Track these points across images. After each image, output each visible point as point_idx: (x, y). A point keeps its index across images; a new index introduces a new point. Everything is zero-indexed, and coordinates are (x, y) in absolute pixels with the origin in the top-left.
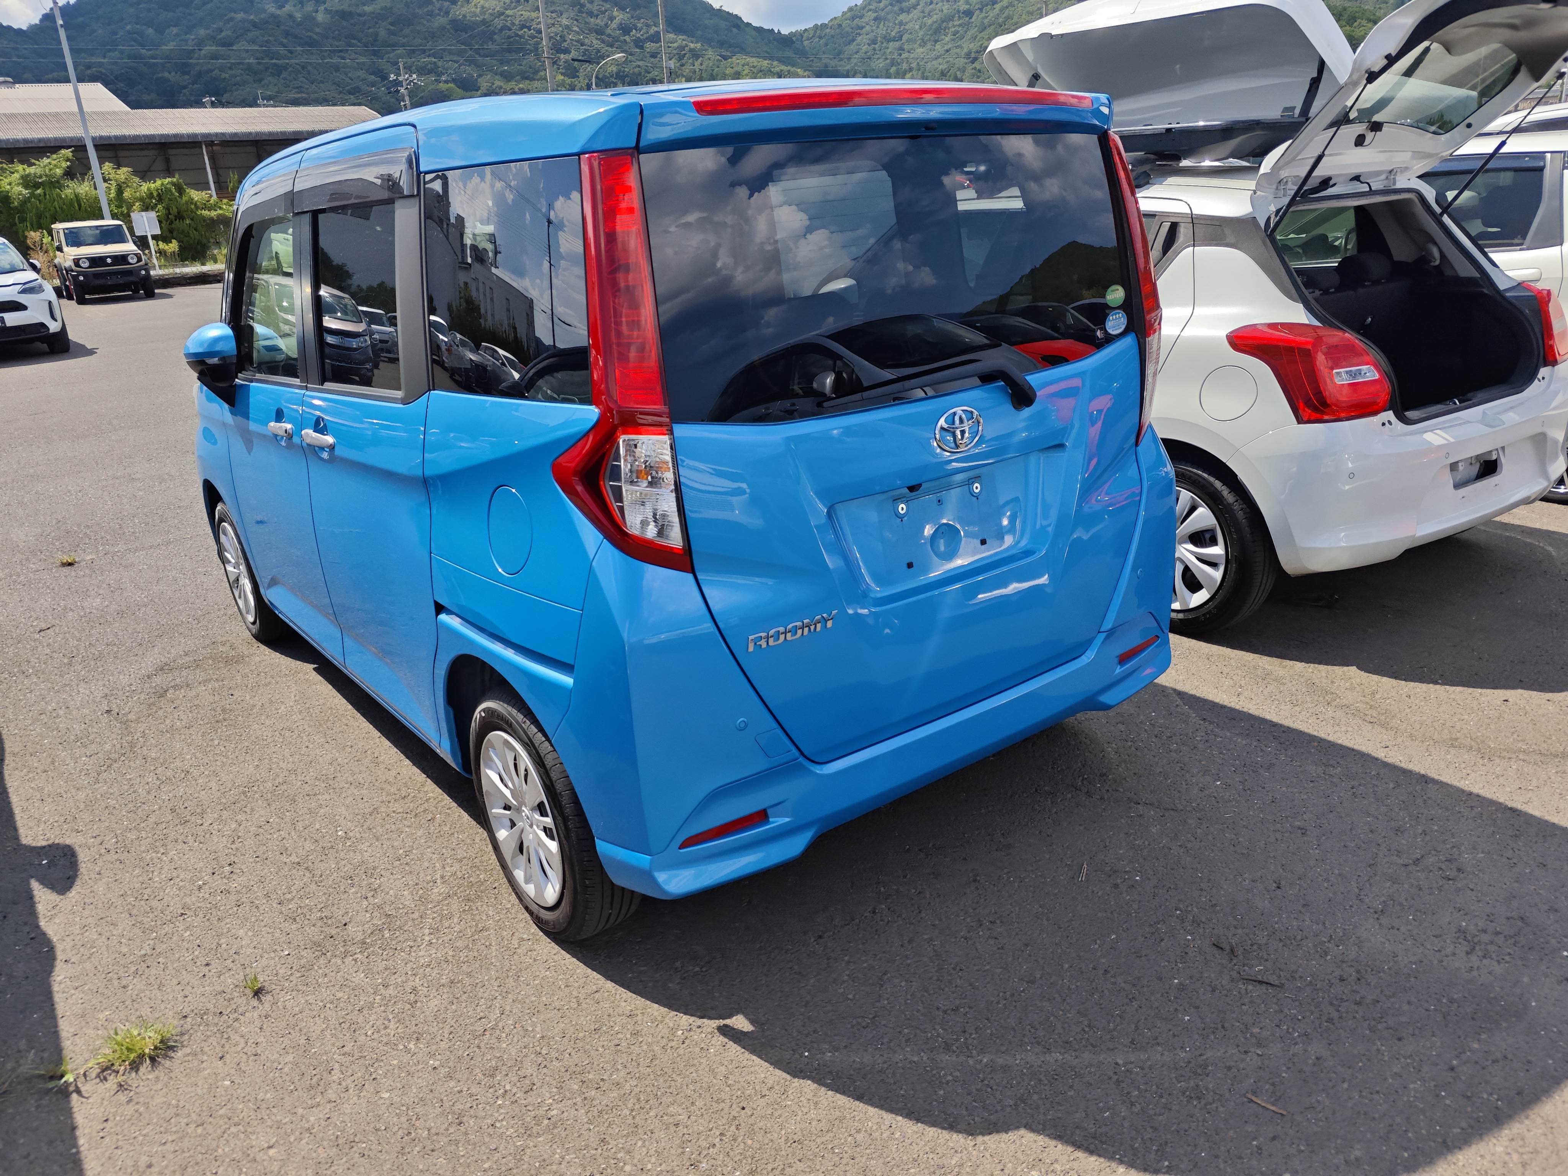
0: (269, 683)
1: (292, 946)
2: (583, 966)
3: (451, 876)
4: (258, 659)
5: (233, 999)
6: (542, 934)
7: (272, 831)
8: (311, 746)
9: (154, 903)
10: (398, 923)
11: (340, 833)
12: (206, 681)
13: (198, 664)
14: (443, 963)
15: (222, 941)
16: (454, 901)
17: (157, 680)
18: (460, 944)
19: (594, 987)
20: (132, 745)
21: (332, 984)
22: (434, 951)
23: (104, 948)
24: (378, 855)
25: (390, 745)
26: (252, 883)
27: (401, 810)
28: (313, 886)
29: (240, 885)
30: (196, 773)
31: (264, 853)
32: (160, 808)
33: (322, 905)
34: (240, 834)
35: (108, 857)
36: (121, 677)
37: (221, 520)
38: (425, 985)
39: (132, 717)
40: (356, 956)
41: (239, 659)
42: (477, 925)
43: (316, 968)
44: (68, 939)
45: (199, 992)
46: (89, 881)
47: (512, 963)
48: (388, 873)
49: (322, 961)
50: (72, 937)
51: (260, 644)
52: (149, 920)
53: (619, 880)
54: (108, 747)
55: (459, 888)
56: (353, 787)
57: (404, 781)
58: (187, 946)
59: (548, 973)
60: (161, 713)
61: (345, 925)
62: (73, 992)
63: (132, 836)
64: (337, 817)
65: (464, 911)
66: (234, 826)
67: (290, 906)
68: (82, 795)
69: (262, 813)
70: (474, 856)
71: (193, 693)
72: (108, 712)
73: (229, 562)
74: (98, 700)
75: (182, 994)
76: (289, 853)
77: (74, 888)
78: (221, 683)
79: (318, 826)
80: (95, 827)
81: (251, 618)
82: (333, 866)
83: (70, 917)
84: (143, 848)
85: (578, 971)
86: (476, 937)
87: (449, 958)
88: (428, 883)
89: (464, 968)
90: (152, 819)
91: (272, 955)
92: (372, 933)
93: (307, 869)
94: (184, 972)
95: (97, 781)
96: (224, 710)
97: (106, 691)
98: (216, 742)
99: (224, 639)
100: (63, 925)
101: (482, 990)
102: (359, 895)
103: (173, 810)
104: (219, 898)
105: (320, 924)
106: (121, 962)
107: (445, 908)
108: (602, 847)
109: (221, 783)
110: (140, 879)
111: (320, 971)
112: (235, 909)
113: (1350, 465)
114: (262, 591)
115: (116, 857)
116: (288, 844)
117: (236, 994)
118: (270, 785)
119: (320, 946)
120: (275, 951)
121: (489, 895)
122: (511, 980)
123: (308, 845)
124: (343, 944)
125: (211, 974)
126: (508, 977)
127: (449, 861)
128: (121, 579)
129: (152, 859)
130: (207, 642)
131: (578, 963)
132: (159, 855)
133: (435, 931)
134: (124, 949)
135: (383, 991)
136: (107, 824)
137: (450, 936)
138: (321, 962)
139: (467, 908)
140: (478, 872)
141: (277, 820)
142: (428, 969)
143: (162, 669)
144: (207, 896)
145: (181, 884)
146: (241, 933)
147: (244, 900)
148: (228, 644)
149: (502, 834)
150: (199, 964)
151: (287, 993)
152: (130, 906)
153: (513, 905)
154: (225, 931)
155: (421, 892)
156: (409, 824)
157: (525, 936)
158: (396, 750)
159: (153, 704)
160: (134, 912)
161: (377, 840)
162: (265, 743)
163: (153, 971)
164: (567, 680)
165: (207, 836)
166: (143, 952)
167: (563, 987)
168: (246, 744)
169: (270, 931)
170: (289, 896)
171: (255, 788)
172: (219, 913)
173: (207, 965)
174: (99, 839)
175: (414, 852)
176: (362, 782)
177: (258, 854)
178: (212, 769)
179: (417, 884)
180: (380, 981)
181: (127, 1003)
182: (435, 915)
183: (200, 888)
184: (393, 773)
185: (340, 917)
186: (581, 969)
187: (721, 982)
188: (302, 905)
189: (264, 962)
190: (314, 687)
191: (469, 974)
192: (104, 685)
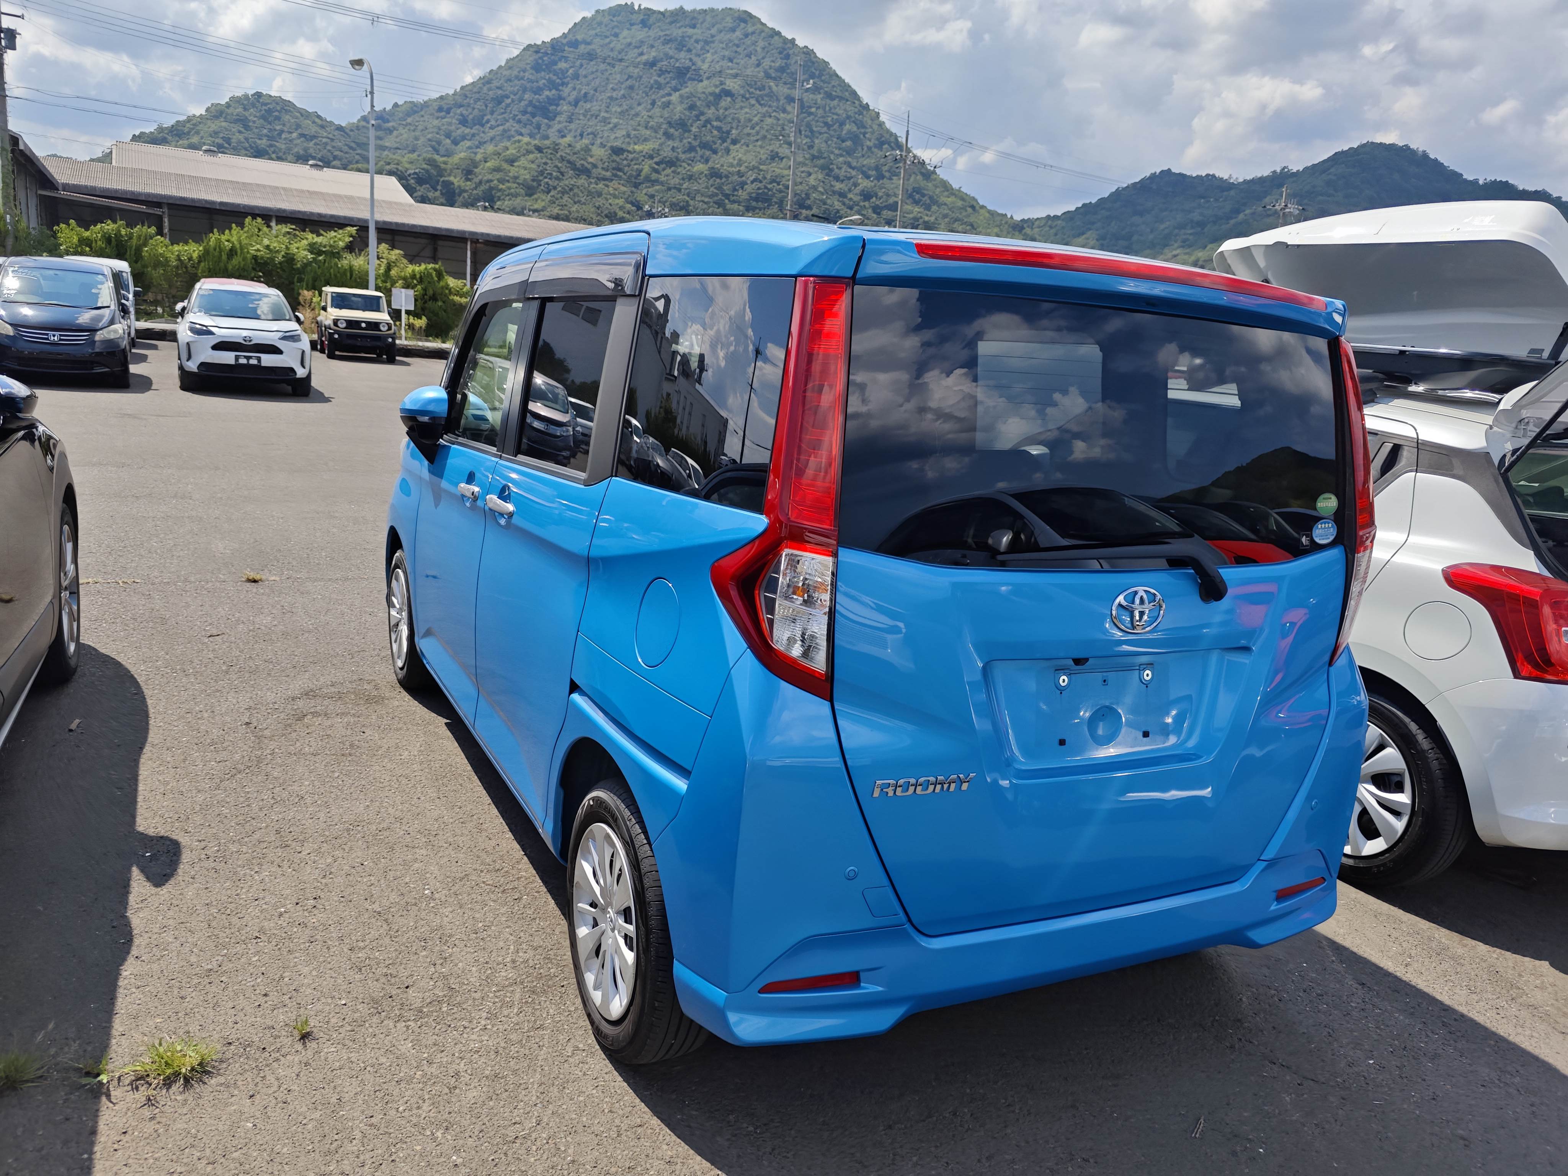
0: (401, 729)
1: (350, 996)
2: (633, 1094)
3: (522, 963)
4: (397, 703)
5: (279, 1037)
6: (598, 1047)
7: (363, 874)
8: (423, 798)
9: (234, 920)
10: (458, 999)
11: (426, 892)
12: (343, 714)
13: (340, 696)
14: (492, 1053)
15: (286, 974)
16: (518, 989)
17: (300, 703)
18: (514, 1037)
19: (639, 1120)
20: (259, 760)
21: (378, 1046)
22: (486, 1038)
23: (175, 953)
24: (457, 923)
25: (498, 814)
26: (331, 922)
27: (491, 882)
28: (387, 940)
29: (319, 921)
30: (309, 800)
31: (349, 895)
32: (267, 827)
33: (390, 962)
34: (333, 870)
35: (206, 864)
36: (269, 694)
37: (397, 566)
38: (469, 1071)
39: (267, 733)
40: (409, 1023)
41: (379, 700)
42: (535, 1021)
43: (367, 1025)
44: (146, 936)
45: (249, 1021)
46: (182, 883)
47: (561, 1071)
48: (462, 945)
49: (375, 1019)
50: (149, 935)
51: (402, 690)
52: (225, 935)
53: (689, 1010)
54: (237, 757)
55: (527, 977)
56: (451, 848)
57: (501, 854)
58: (251, 971)
59: (594, 1091)
60: (294, 735)
61: (407, 987)
62: (134, 990)
63: (234, 848)
64: (428, 875)
65: (527, 1002)
66: (329, 861)
67: (360, 955)
68: (200, 798)
69: (360, 854)
70: (550, 947)
71: (329, 723)
72: (247, 724)
73: (394, 606)
74: (241, 710)
75: (233, 1019)
76: (373, 900)
77: (167, 885)
78: (356, 719)
79: (407, 880)
80: (203, 831)
81: (400, 663)
82: (412, 924)
83: (155, 914)
84: (240, 863)
85: (626, 1098)
86: (532, 1033)
87: (499, 1049)
88: (498, 964)
89: (512, 1063)
90: (257, 836)
91: (329, 1000)
92: (430, 1003)
93: (386, 920)
94: (242, 997)
95: (218, 788)
96: (352, 746)
97: (251, 704)
98: (336, 775)
99: (371, 678)
100: (145, 921)
101: (523, 1092)
102: (429, 960)
103: (278, 832)
104: (295, 930)
105: (383, 980)
106: (187, 972)
107: (508, 994)
108: (679, 970)
109: (329, 815)
110: (229, 892)
111: (371, 1030)
112: (308, 945)
114: (416, 639)
115: (213, 865)
116: (375, 891)
117: (284, 1033)
118: (375, 828)
119: (377, 1003)
120: (333, 998)
121: (555, 992)
122: (556, 1090)
123: (394, 897)
124: (399, 1007)
125: (266, 1005)
126: (553, 1085)
127: (524, 946)
128: (295, 603)
129: (245, 875)
130: (355, 677)
131: (628, 1088)
132: (253, 873)
133: (492, 1016)
134: (193, 959)
135: (425, 1067)
136: (215, 831)
137: (506, 1026)
138: (374, 1020)
139: (530, 999)
140: (550, 965)
141: (371, 864)
142: (476, 1056)
143: (307, 694)
144: (285, 924)
145: (264, 906)
146: (305, 970)
147: (318, 937)
148: (373, 684)
149: (583, 931)
150: (258, 992)
151: (333, 1044)
152: (211, 918)
153: (576, 1009)
154: (292, 964)
155: (489, 972)
156: (495, 898)
157: (581, 1046)
158: (502, 820)
159: (290, 725)
160: (214, 924)
161: (461, 908)
162: (381, 785)
163: (213, 989)
164: (680, 784)
165: (302, 864)
166: (210, 967)
167: (606, 1111)
168: (363, 783)
169: (334, 975)
170: (361, 944)
171: (359, 828)
172: (291, 945)
173: (266, 995)
174: (203, 844)
175: (493, 928)
176: (461, 845)
177: (344, 894)
178: (325, 800)
179: (487, 963)
180: (425, 1055)
181: (180, 1014)
182: (497, 1000)
183: (281, 915)
184: (493, 843)
185: (404, 978)
186: (630, 1096)
187: (773, 1149)
188: (371, 956)
189: (319, 1006)
190: (441, 741)
191: (515, 1072)
192: (251, 698)
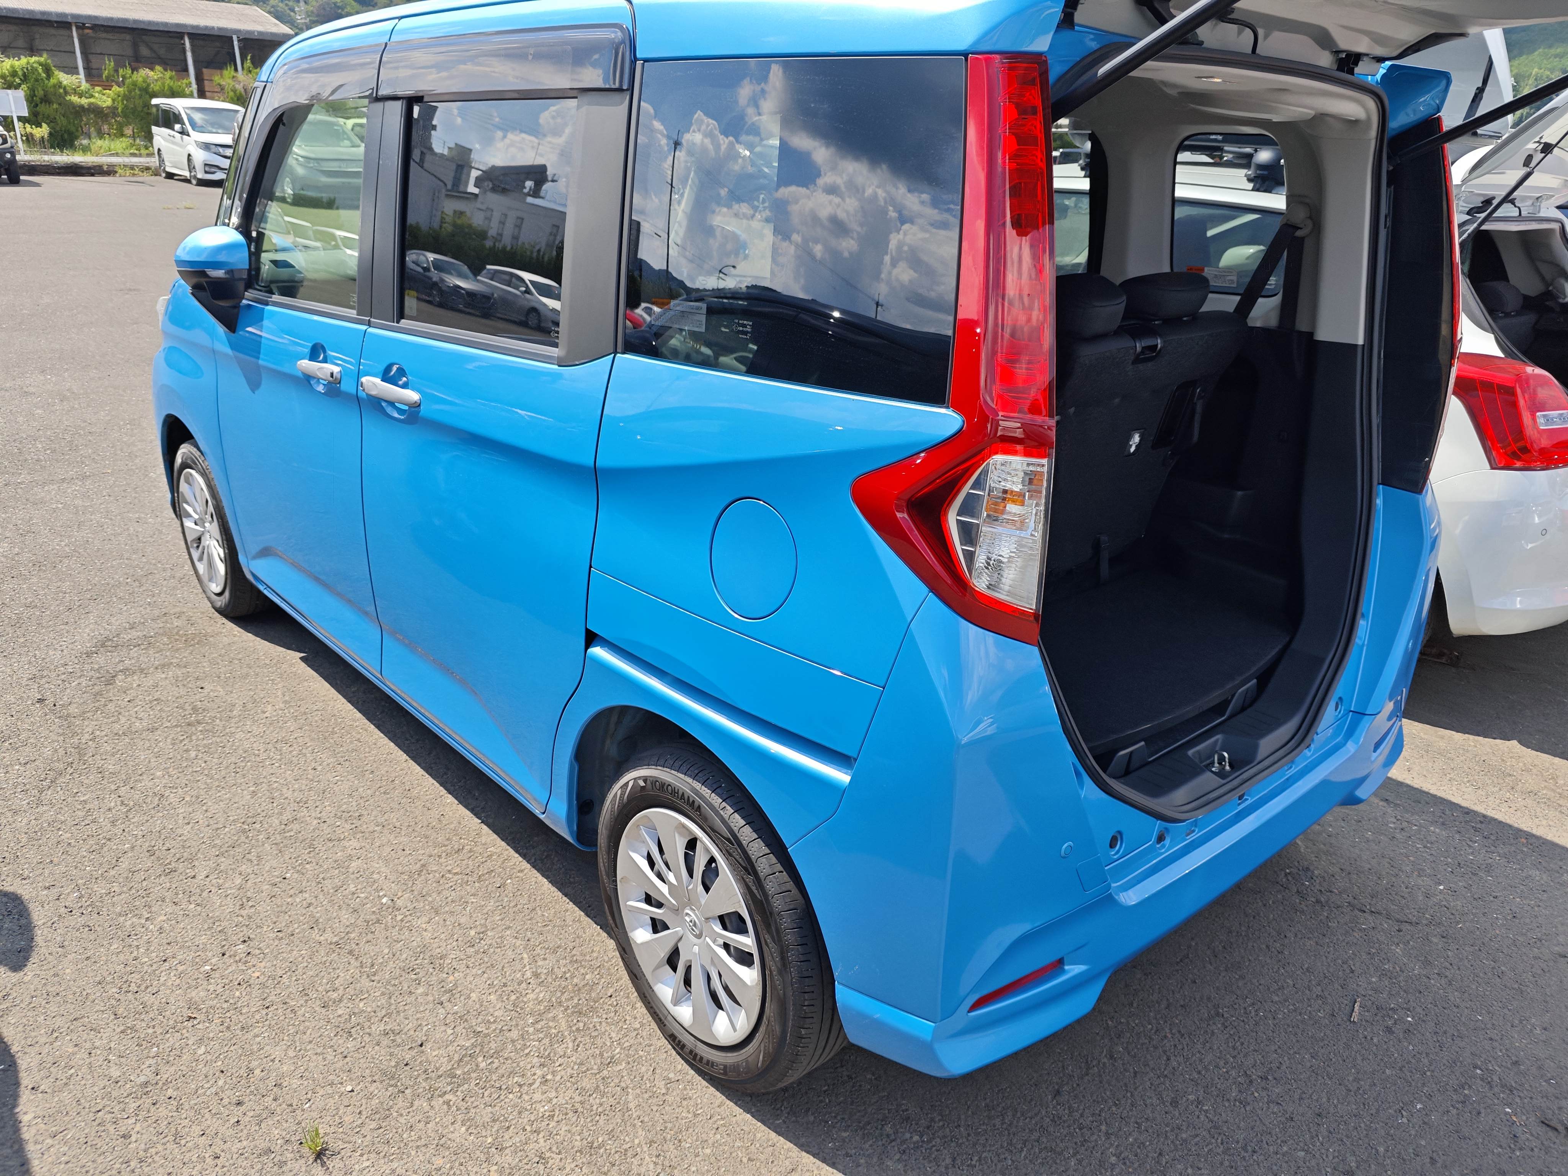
0: (247, 675)
1: (354, 1076)
2: (763, 1127)
3: (547, 974)
4: (226, 640)
5: (285, 1163)
6: (692, 1072)
7: (292, 892)
8: (319, 768)
9: (147, 998)
10: (493, 1045)
11: (384, 900)
12: (163, 666)
13: (148, 642)
14: (571, 1114)
15: (254, 1064)
16: (558, 1012)
17: (100, 660)
18: (587, 1083)
19: (787, 1162)
20: (80, 751)
21: (423, 1142)
22: (554, 1094)
23: (85, 1069)
24: (443, 936)
25: (423, 772)
26: (280, 973)
27: (458, 870)
28: (365, 983)
29: (263, 973)
30: (172, 798)
31: (287, 926)
32: (133, 848)
33: (384, 1012)
34: (249, 894)
35: (71, 921)
36: (51, 653)
37: (185, 466)
38: (554, 1149)
39: (73, 710)
40: (447, 1097)
41: (199, 640)
42: (601, 1054)
43: (395, 1114)
44: (33, 1051)
45: (234, 1150)
46: (50, 958)
47: (666, 1118)
48: (462, 967)
49: (400, 1102)
50: (37, 1048)
51: (225, 620)
52: (144, 1024)
53: (855, 1036)
54: (47, 752)
55: (563, 993)
56: (385, 831)
57: (452, 826)
58: (204, 1071)
59: (718, 1136)
60: (111, 707)
61: (421, 1045)
62: (49, 1141)
63: (100, 889)
64: (375, 876)
65: (578, 1030)
66: (238, 881)
67: (340, 1012)
68: (22, 822)
69: (274, 863)
70: (571, 945)
71: (149, 682)
72: (40, 701)
73: (189, 516)
74: (24, 682)
75: (210, 1152)
76: (321, 926)
77: (30, 966)
78: (184, 670)
79: (352, 888)
80: (47, 871)
81: (216, 588)
82: (386, 951)
83: (30, 1014)
84: (118, 909)
85: (759, 1135)
86: (606, 1073)
87: (577, 1105)
88: (519, 984)
89: (601, 1122)
90: (124, 864)
91: (329, 1090)
92: (461, 1060)
93: (351, 952)
94: (207, 1115)
95: (40, 803)
96: (195, 709)
97: (34, 671)
98: (193, 754)
99: (178, 610)
100: (20, 1028)
101: (635, 1161)
102: (430, 998)
103: (151, 852)
104: (238, 994)
105: (385, 1042)
106: (115, 1094)
107: (551, 1024)
108: (842, 993)
109: (209, 814)
110: (122, 957)
111: (402, 1120)
112: (264, 1012)
113: (1537, 520)
114: (242, 558)
115: (82, 920)
116: (318, 912)
117: (290, 1156)
118: (277, 822)
119: (393, 1078)
120: (331, 1084)
121: (606, 1007)
122: (672, 1147)
123: (346, 916)
124: (424, 1076)
125: (247, 1119)
126: (665, 1141)
127: (538, 950)
128: (31, 519)
129: (133, 926)
130: (157, 612)
131: (754, 1121)
132: (143, 921)
133: (546, 1061)
134: (115, 1073)
135: (497, 1158)
136: (64, 869)
137: (569, 1071)
138: (400, 1104)
139: (581, 1025)
140: (582, 971)
141: (296, 876)
142: (552, 1124)
143: (103, 645)
144: (220, 990)
145: (181, 968)
146: (277, 1052)
147: (272, 998)
148: (184, 618)
149: (641, 935)
150: (226, 1101)
151: (362, 1155)
152: (113, 1002)
153: (642, 1025)
154: (255, 1047)
155: (513, 997)
156: (473, 891)
157: (671, 1075)
158: (431, 780)
159: (99, 694)
160: (121, 1011)
161: (437, 913)
162: (258, 759)
163: (163, 1112)
164: (841, 776)
165: (205, 894)
166: (143, 1079)
167: (745, 1160)
168: (233, 759)
169: (319, 1051)
170: (335, 995)
171: (257, 826)
172: (242, 1018)
173: (239, 1104)
174: (55, 891)
175: (489, 934)
176: (398, 824)
177: (280, 926)
178: (194, 793)
179: (505, 985)
180: (490, 1140)
181: (133, 1164)
182: (541, 1035)
183: (208, 977)
184: (435, 813)
185: (412, 1032)
186: (763, 1133)
187: (954, 1159)
188: (356, 1011)
189: (319, 1103)
190: (306, 684)
191: (611, 1134)
192: (30, 663)
